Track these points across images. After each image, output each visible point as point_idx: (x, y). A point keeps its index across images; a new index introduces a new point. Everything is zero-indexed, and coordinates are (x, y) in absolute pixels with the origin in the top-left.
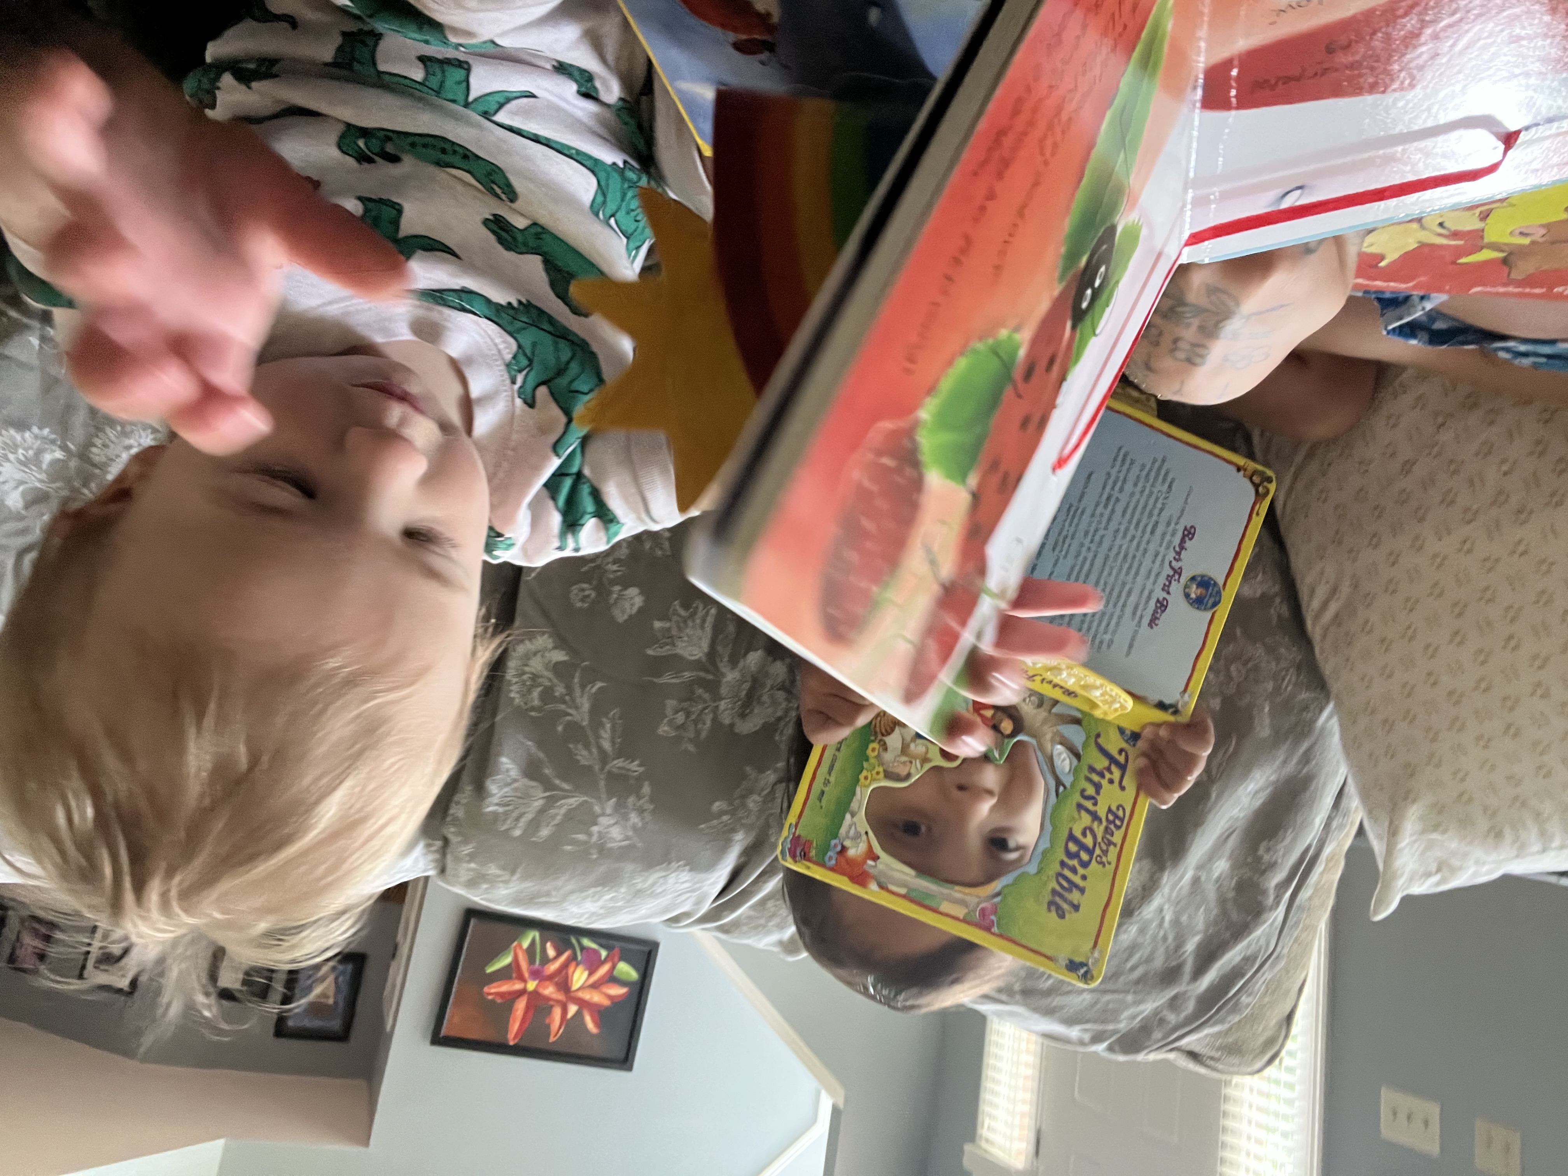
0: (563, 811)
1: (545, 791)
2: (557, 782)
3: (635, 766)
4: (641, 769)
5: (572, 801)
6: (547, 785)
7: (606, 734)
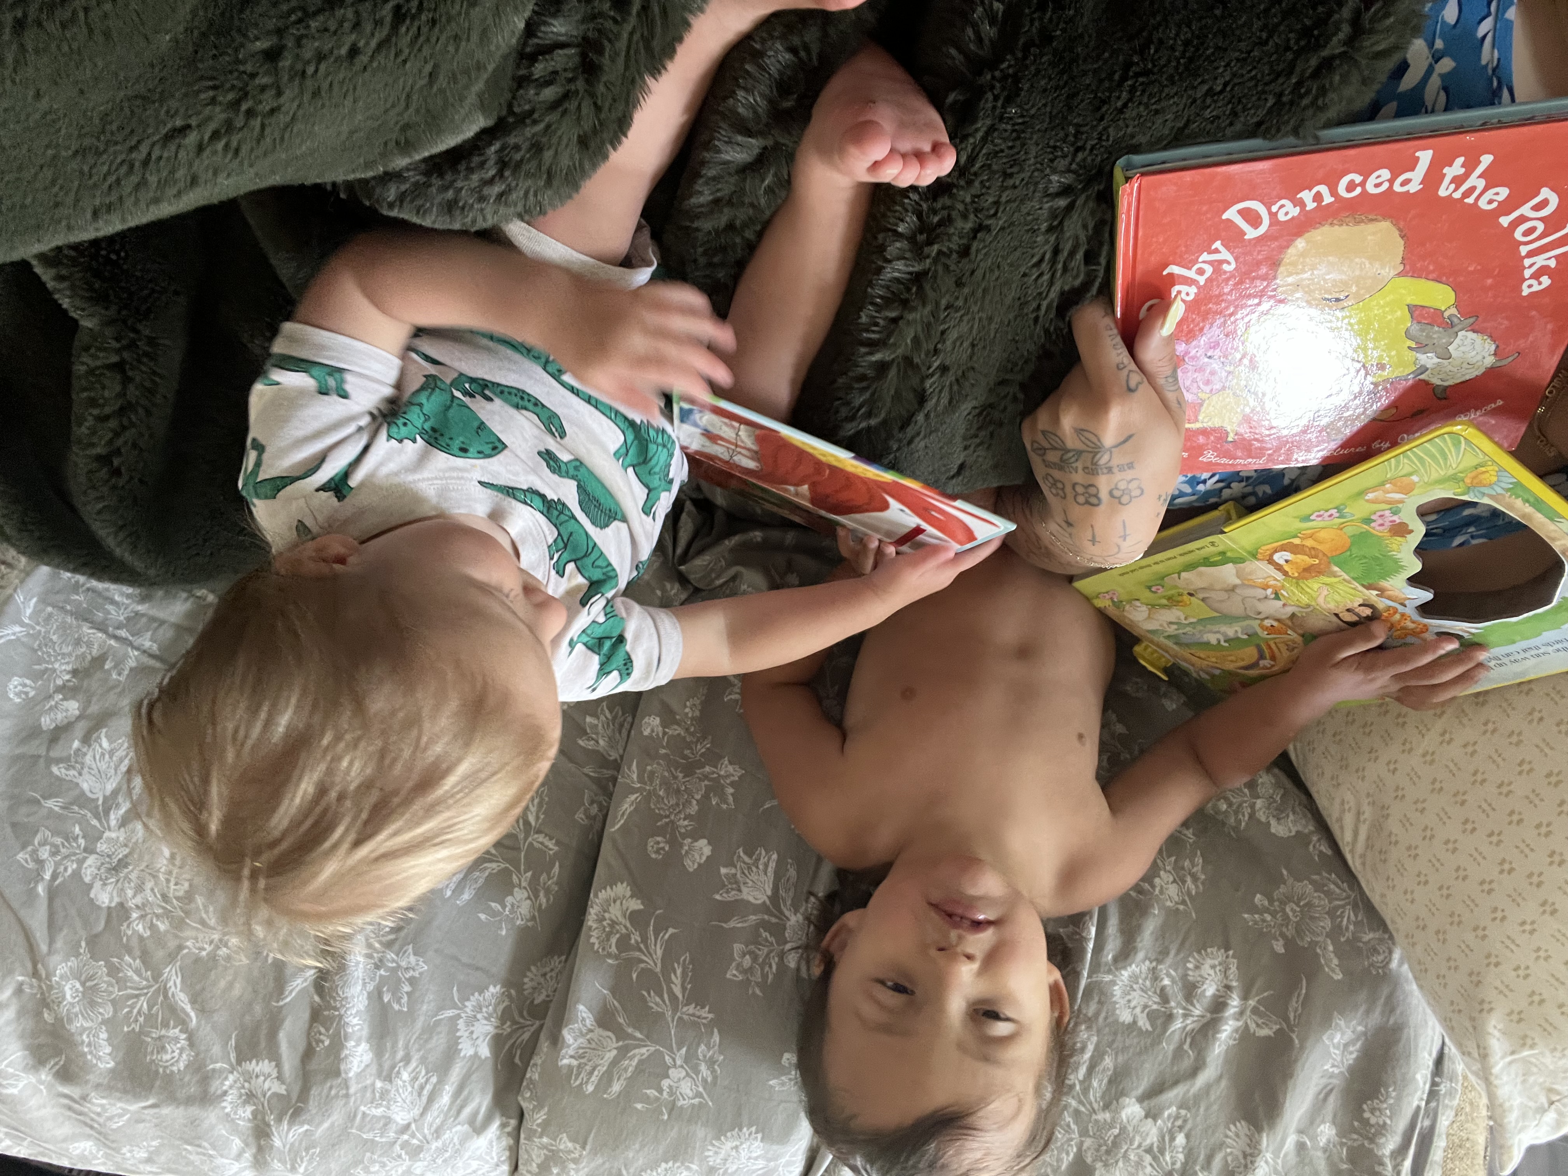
0: (635, 1062)
1: (618, 1041)
2: (630, 1030)
3: (705, 1013)
4: (711, 1016)
5: (644, 1050)
6: (620, 1034)
7: (677, 980)
